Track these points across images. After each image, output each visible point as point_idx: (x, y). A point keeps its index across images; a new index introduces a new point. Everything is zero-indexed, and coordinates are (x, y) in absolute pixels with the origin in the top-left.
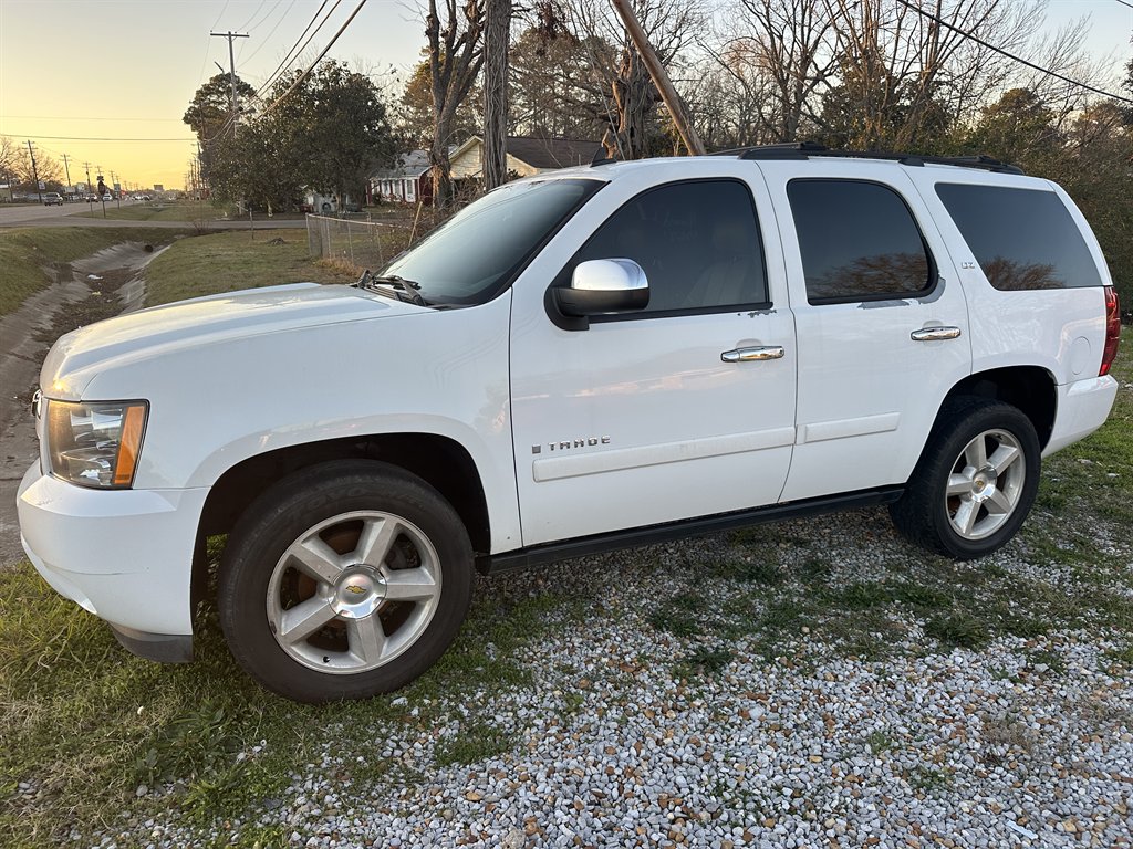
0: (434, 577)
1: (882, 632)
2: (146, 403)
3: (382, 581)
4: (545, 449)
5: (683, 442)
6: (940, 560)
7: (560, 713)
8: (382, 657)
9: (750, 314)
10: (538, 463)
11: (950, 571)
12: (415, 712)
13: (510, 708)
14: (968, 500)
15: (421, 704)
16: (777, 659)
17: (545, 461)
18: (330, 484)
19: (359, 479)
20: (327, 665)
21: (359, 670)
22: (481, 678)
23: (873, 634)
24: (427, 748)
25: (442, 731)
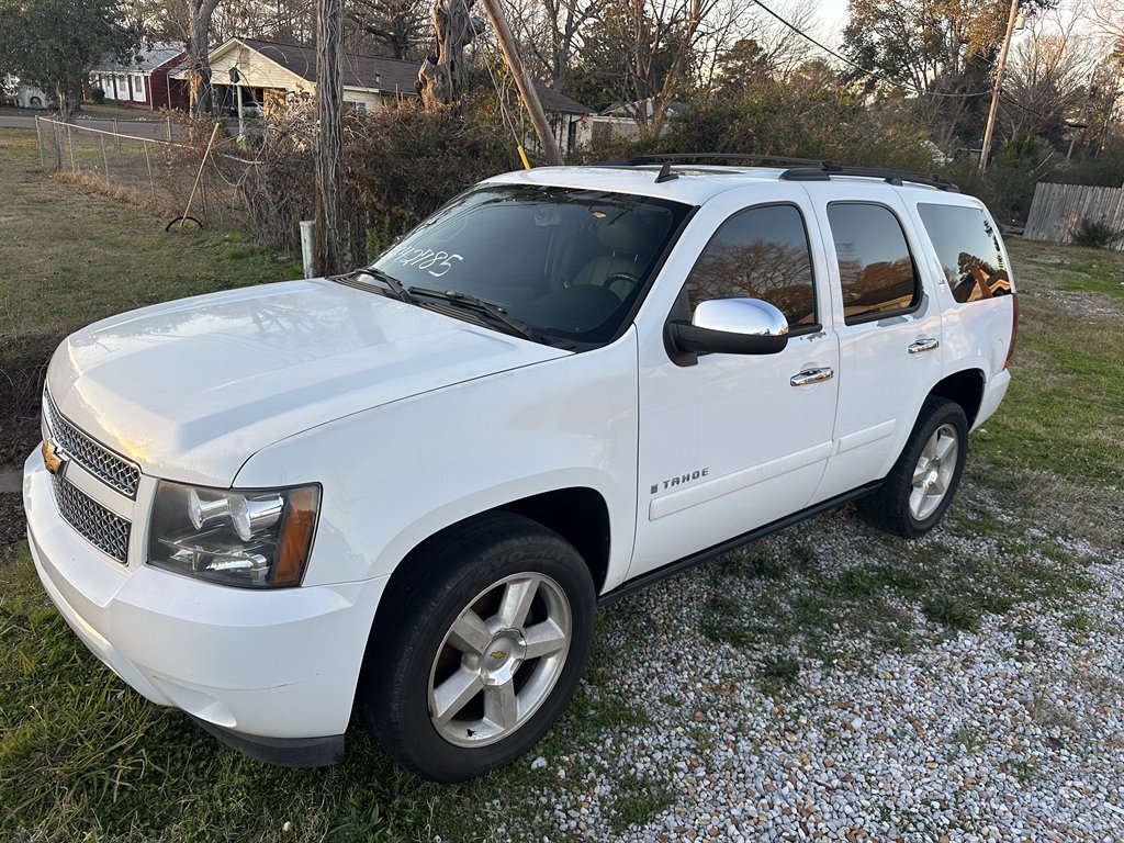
0: (563, 631)
1: (895, 621)
2: (319, 486)
3: (522, 643)
4: (661, 487)
5: (759, 466)
6: (896, 540)
7: (695, 752)
8: (518, 719)
9: (810, 338)
10: (655, 502)
11: (906, 550)
12: (562, 773)
13: (643, 752)
14: (920, 486)
15: (563, 764)
16: (835, 661)
17: (659, 500)
18: (492, 552)
19: (516, 543)
20: (472, 738)
21: (499, 738)
22: (599, 723)
23: (889, 624)
24: (593, 812)
25: (597, 790)
